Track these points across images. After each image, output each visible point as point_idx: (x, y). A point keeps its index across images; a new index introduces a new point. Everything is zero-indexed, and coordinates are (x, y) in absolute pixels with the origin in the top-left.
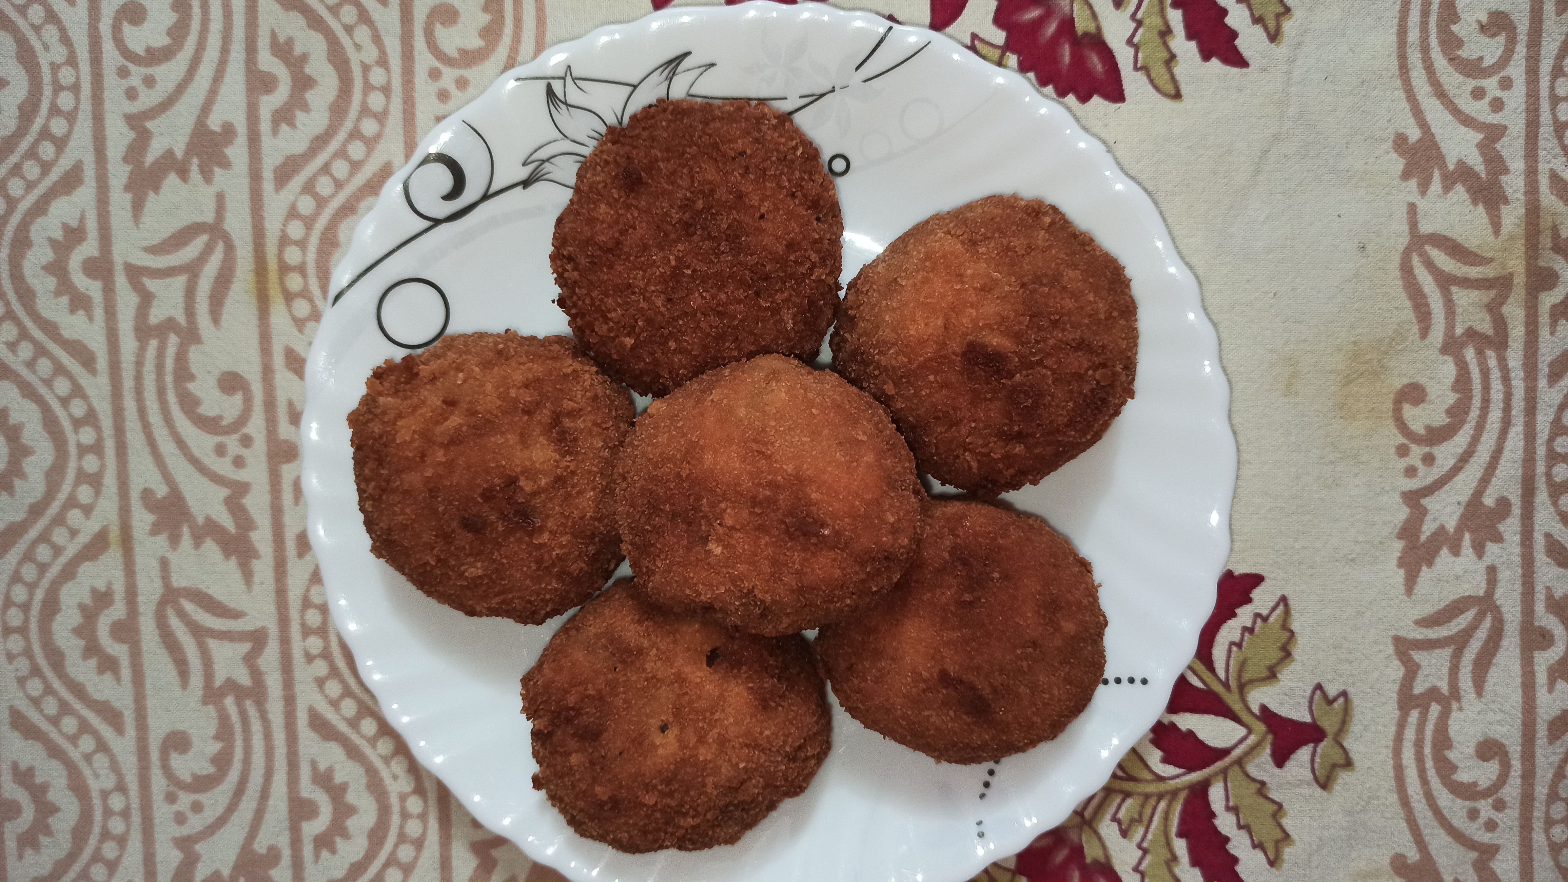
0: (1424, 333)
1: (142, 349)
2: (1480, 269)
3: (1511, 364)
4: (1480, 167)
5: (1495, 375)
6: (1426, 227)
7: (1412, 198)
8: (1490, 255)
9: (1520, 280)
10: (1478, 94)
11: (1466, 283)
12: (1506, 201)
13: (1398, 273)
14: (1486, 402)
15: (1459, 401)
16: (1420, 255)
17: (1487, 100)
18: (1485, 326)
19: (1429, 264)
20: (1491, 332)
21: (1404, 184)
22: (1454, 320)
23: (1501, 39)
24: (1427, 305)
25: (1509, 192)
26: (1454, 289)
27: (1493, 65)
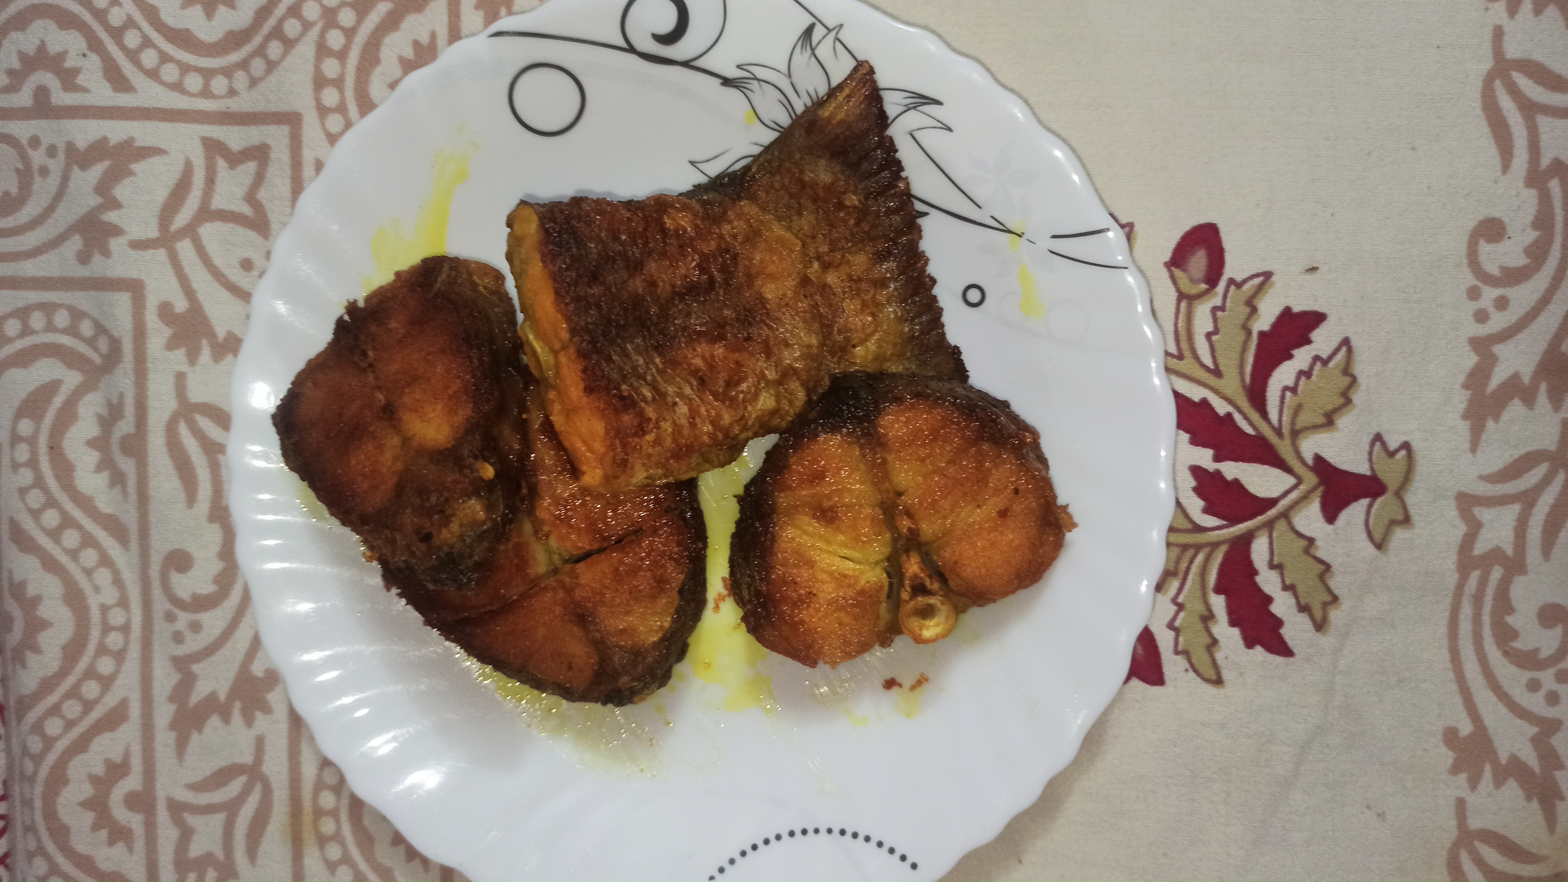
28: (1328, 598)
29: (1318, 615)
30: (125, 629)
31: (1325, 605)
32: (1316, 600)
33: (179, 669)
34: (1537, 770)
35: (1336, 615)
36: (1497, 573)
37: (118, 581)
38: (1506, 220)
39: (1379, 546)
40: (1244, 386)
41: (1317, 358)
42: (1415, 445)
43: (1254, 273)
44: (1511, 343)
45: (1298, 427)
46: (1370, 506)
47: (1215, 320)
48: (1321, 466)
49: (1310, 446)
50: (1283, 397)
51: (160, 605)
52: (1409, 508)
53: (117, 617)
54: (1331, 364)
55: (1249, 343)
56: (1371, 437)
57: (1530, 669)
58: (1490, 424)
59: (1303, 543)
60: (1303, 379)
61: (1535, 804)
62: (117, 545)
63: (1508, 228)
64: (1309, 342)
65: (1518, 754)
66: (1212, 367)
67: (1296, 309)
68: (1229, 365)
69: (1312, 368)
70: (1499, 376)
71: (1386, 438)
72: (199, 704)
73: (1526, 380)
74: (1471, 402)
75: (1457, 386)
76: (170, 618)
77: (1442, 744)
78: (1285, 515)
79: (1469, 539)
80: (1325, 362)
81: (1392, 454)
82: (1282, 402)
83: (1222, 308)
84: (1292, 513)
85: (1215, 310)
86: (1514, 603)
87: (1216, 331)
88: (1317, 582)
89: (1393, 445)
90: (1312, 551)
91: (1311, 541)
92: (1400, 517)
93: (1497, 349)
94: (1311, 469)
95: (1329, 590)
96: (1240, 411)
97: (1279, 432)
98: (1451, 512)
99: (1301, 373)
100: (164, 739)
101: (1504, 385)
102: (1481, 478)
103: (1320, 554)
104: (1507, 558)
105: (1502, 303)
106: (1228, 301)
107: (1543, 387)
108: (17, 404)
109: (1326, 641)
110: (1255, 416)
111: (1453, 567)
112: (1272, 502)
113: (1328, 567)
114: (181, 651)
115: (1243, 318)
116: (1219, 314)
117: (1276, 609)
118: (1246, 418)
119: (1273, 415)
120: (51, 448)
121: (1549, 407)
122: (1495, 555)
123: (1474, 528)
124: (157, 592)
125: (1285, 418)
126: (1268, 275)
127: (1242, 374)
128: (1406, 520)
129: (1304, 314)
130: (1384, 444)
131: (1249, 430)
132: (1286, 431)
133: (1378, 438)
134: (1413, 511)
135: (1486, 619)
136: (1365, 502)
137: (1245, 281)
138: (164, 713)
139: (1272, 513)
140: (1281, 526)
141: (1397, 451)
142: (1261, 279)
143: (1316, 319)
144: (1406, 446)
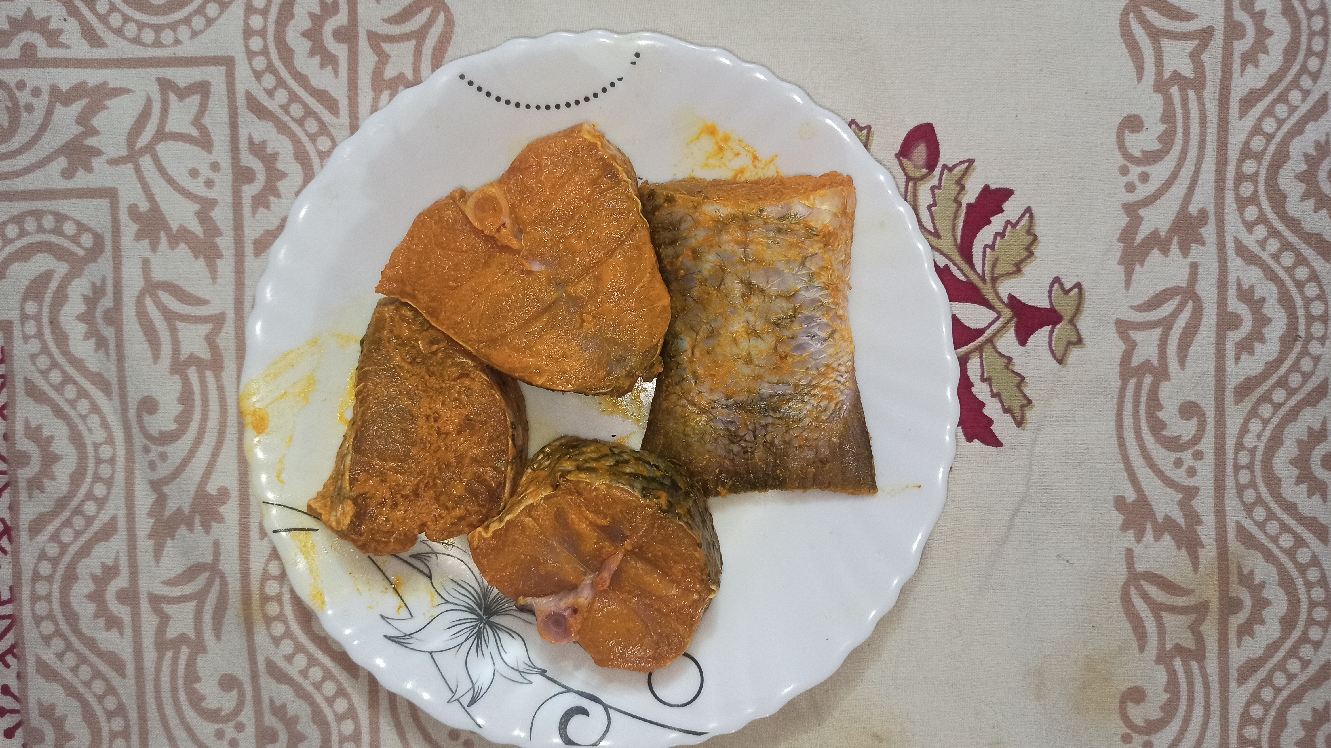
0: (1142, 649)
1: (160, 660)
2: (1184, 598)
3: (1209, 671)
4: (1181, 521)
5: (1198, 681)
6: (1140, 567)
7: (1129, 546)
8: (1191, 587)
9: (1214, 606)
10: (1178, 463)
11: (1173, 609)
12: (1202, 546)
13: (1119, 602)
14: (1191, 700)
15: (1169, 701)
16: (1137, 588)
17: (1185, 467)
18: (1189, 643)
19: (1145, 596)
20: (1193, 647)
21: (1123, 534)
22: (1164, 638)
23: (1195, 421)
24: (1144, 627)
25: (1203, 538)
26: (1164, 614)
27: (1189, 441)
28: (1025, 402)
29: (1018, 414)
30: (112, 461)
31: (1022, 407)
32: (1016, 403)
33: (155, 491)
34: (1183, 525)
35: (1030, 414)
36: (1148, 380)
37: (105, 425)
38: (1143, 116)
39: (1060, 362)
40: (956, 244)
41: (1008, 222)
42: (1084, 285)
43: (961, 160)
44: (1151, 207)
45: (996, 275)
46: (1052, 331)
47: (934, 196)
48: (1014, 303)
49: (1006, 288)
50: (984, 252)
51: (139, 441)
52: (1080, 332)
53: (106, 452)
54: (1018, 227)
55: (960, 212)
56: (1051, 280)
57: (1175, 451)
58: (1138, 267)
59: (1005, 361)
60: (999, 238)
61: (1183, 552)
62: (103, 396)
63: (1145, 123)
64: (1002, 211)
65: (1170, 514)
66: (933, 231)
67: (993, 187)
68: (945, 229)
69: (1005, 230)
70: (1144, 231)
71: (1063, 280)
72: (171, 517)
73: (1163, 234)
74: (1124, 251)
75: (1115, 240)
76: (146, 450)
77: (1113, 508)
78: (990, 341)
79: (1127, 355)
80: (1014, 226)
81: (1067, 292)
82: (984, 257)
83: (939, 187)
84: (995, 340)
85: (933, 188)
86: (1162, 401)
87: (935, 204)
88: (1016, 389)
89: (1068, 286)
90: (1011, 367)
91: (1010, 359)
92: (1074, 339)
93: (1142, 212)
94: (1007, 305)
95: (1025, 396)
96: (955, 264)
97: (983, 278)
98: (1113, 335)
99: (997, 234)
100: (145, 545)
101: (1147, 238)
102: (1133, 308)
103: (1017, 369)
104: (1155, 368)
105: (1144, 178)
106: (943, 181)
107: (1176, 239)
108: (22, 290)
109: (1025, 434)
110: (965, 267)
111: (1117, 376)
112: (981, 332)
113: (1023, 378)
114: (155, 476)
115: (954, 194)
116: (936, 191)
117: (987, 411)
118: (959, 269)
119: (978, 267)
120: (51, 323)
121: (1180, 254)
122: (1146, 367)
123: (1131, 346)
124: (135, 430)
125: (986, 268)
126: (971, 162)
127: (954, 236)
128: (1079, 341)
129: (998, 190)
130: (1061, 284)
131: (963, 278)
132: (987, 277)
133: (1057, 280)
134: (1084, 333)
135: (1143, 414)
136: (1048, 328)
137: (955, 166)
138: (144, 525)
139: (981, 339)
140: (988, 349)
141: (1071, 289)
142: (967, 164)
143: (1006, 194)
144: (1078, 285)
